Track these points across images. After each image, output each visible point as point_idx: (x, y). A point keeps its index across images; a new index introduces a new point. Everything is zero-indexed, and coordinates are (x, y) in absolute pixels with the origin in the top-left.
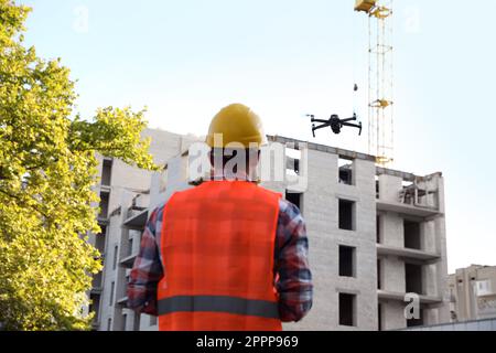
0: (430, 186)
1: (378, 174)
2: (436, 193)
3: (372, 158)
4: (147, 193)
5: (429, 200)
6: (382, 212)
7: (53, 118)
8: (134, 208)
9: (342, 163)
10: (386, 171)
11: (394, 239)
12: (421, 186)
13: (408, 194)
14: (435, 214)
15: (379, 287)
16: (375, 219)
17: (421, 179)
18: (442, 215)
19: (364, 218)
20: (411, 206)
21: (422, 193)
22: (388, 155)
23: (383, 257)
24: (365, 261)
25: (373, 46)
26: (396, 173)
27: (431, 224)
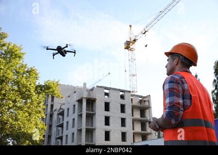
0: (147, 99)
1: (132, 96)
2: (149, 101)
3: (130, 92)
4: (64, 104)
5: (147, 103)
6: (134, 108)
7: (30, 85)
8: (61, 109)
9: (121, 93)
10: (134, 95)
11: (137, 115)
12: (145, 99)
13: (141, 102)
14: (149, 107)
15: (133, 130)
16: (131, 109)
17: (144, 97)
18: (151, 108)
19: (128, 109)
20: (142, 105)
21: (145, 101)
22: (136, 90)
23: (134, 121)
24: (129, 122)
25: (130, 59)
26: (137, 96)
27: (148, 110)
